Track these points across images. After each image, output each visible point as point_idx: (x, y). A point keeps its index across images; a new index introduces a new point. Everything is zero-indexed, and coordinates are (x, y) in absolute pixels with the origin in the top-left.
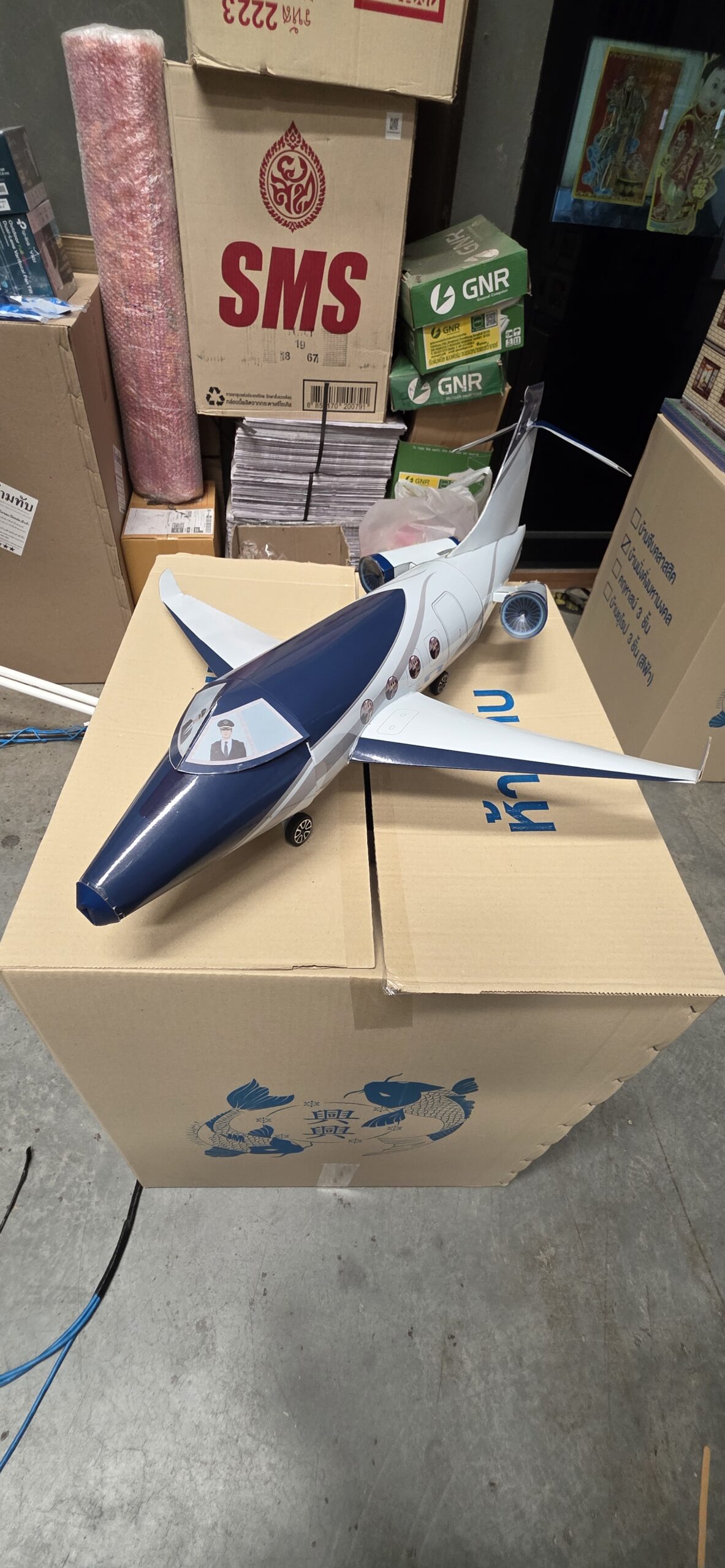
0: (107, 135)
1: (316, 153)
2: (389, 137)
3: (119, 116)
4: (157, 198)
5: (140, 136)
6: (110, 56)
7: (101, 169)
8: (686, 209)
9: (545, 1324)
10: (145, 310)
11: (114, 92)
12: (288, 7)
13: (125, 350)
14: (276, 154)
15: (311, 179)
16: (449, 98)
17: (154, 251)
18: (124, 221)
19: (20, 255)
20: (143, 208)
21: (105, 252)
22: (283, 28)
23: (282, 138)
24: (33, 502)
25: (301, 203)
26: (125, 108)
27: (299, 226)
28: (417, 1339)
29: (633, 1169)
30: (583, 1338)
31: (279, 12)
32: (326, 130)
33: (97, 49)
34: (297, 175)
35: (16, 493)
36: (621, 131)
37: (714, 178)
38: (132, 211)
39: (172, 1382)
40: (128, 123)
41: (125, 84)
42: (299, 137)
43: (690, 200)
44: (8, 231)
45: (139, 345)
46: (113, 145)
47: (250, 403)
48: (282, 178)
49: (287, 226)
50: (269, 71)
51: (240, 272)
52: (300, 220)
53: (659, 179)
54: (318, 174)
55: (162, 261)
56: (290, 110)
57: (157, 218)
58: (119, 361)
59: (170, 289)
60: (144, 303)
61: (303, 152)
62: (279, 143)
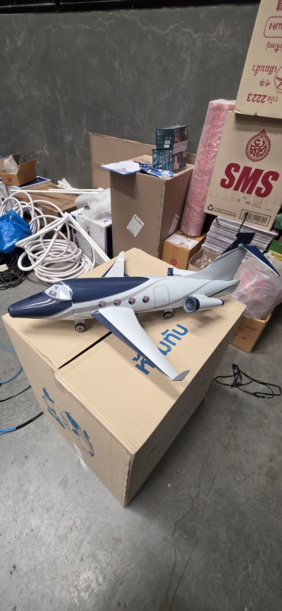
0: (210, 129)
1: (270, 139)
3: (215, 124)
4: (218, 147)
6: (219, 108)
7: (205, 138)
10: (202, 178)
11: (216, 118)
12: (271, 96)
13: (192, 188)
14: (255, 138)
15: (265, 147)
17: (211, 162)
18: (206, 152)
19: (168, 159)
20: (212, 149)
21: (198, 160)
22: (267, 102)
23: (259, 134)
24: (143, 224)
25: (259, 154)
26: (218, 122)
27: (256, 161)
31: (267, 98)
32: (276, 132)
33: (217, 106)
34: (260, 145)
35: (140, 220)
38: (209, 150)
40: (217, 126)
41: (220, 115)
42: (265, 134)
44: (167, 153)
45: (196, 188)
46: (211, 132)
47: (221, 212)
48: (255, 146)
49: (252, 160)
50: (258, 115)
51: (231, 172)
52: (257, 159)
54: (268, 146)
55: (212, 165)
56: (264, 126)
57: (215, 153)
59: (212, 173)
60: (202, 176)
61: (265, 138)
62: (257, 135)
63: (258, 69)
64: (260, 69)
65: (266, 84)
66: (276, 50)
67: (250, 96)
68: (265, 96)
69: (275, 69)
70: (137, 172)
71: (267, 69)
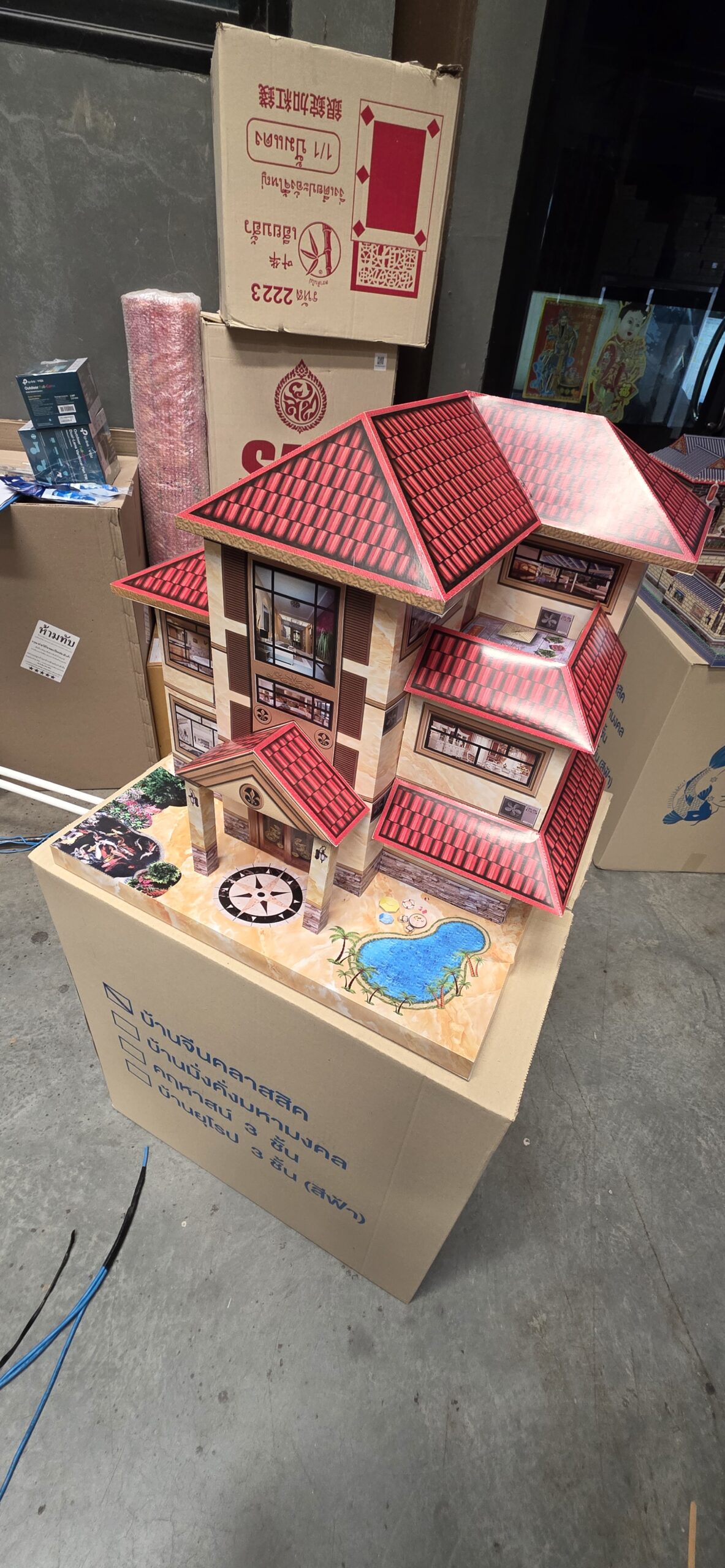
0: (153, 363)
1: (320, 379)
2: (376, 369)
3: (164, 351)
4: (191, 406)
5: (179, 364)
6: (159, 311)
7: (146, 386)
8: (615, 405)
9: (540, 1387)
10: (175, 486)
11: (159, 336)
12: (301, 291)
13: (157, 514)
14: (288, 381)
15: (316, 397)
16: (424, 345)
17: (185, 443)
18: (163, 422)
19: (80, 454)
20: (179, 413)
21: (146, 443)
22: (296, 303)
23: (293, 371)
24: (76, 639)
25: (307, 414)
26: (169, 345)
27: (306, 429)
28: (422, 1406)
29: (614, 1236)
30: (575, 1400)
31: (294, 293)
32: (327, 365)
33: (149, 307)
34: (304, 395)
35: (61, 633)
36: (559, 352)
37: (634, 383)
38: (170, 415)
39: (197, 1452)
40: (171, 355)
41: (169, 330)
42: (307, 369)
43: (618, 398)
44: (72, 436)
45: (169, 511)
46: (158, 370)
48: (292, 396)
49: (296, 429)
50: (285, 330)
51: (257, 462)
52: (306, 425)
53: (591, 385)
54: (321, 394)
55: (192, 451)
56: (300, 353)
57: (189, 420)
58: (151, 522)
59: (197, 471)
60: (175, 480)
61: (310, 380)
62: (291, 374)
63: (256, 229)
64: (261, 230)
65: (285, 264)
66: (285, 192)
67: (256, 288)
68: (290, 290)
69: (292, 233)
70: (12, 503)
71: (277, 232)
